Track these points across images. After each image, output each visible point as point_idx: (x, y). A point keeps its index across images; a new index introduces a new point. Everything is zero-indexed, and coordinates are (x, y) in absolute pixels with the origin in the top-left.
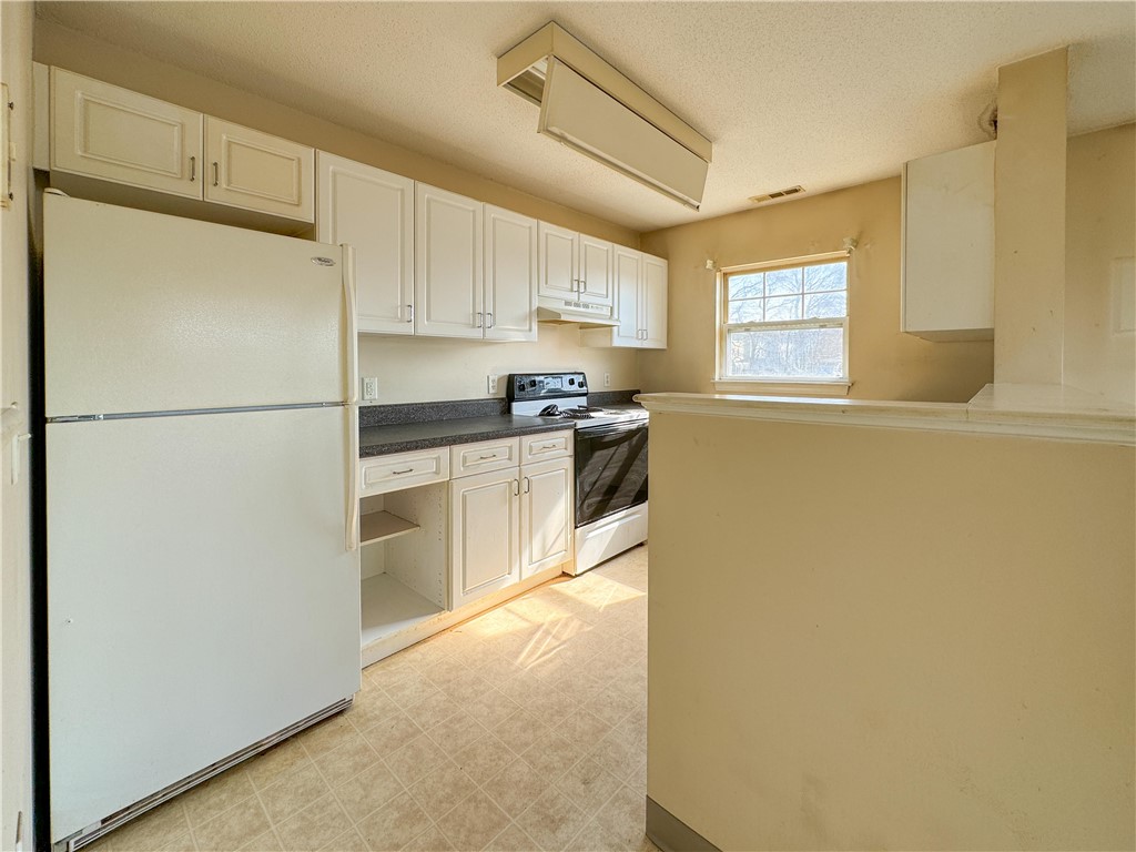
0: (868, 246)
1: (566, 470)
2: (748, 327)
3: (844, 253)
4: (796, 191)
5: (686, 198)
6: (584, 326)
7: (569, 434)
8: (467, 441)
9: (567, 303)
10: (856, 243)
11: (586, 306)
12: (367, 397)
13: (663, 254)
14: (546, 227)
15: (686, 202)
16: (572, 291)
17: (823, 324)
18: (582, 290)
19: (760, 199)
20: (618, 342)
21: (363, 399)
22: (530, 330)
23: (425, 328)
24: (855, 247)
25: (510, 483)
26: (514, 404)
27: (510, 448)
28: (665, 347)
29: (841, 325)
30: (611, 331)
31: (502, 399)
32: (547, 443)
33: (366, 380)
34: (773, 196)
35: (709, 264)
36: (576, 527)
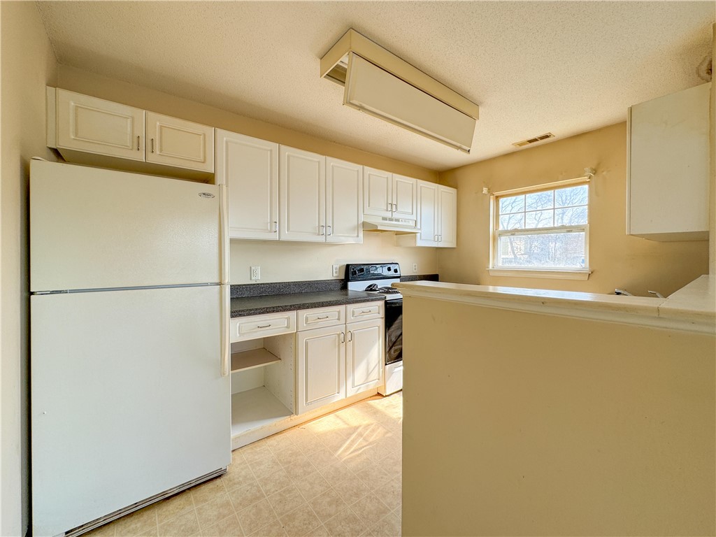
0: (604, 173)
1: (379, 327)
2: (514, 232)
3: (586, 179)
4: (547, 137)
5: (459, 145)
6: (398, 233)
7: (382, 303)
8: (308, 308)
9: (384, 219)
10: (595, 171)
11: (397, 220)
12: (253, 278)
13: (455, 186)
14: (369, 170)
15: (459, 148)
16: (387, 210)
17: (570, 229)
18: (394, 210)
19: (521, 144)
20: (420, 243)
21: (251, 279)
22: (358, 236)
23: (286, 236)
24: (594, 174)
25: (339, 335)
26: (349, 283)
27: (339, 312)
28: (455, 246)
29: (583, 230)
30: (416, 237)
31: (342, 280)
32: (365, 310)
33: (253, 268)
34: (530, 141)
35: (485, 190)
36: (386, 364)
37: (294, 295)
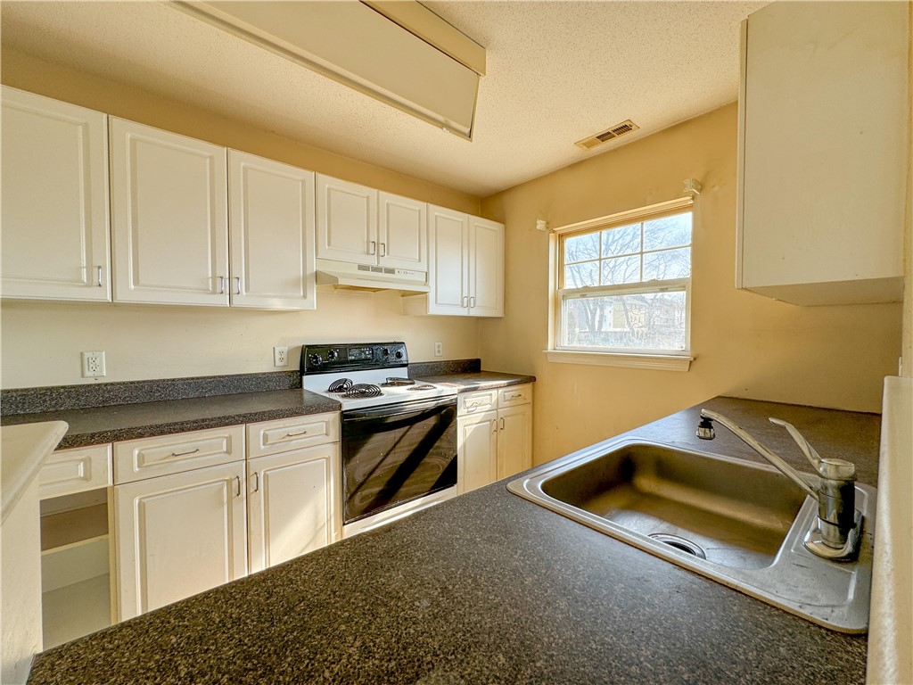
0: (716, 188)
1: (328, 459)
2: (585, 292)
3: (687, 200)
4: (624, 129)
7: (333, 418)
9: (362, 268)
10: (701, 186)
11: (391, 271)
12: (88, 373)
13: (501, 219)
14: (326, 181)
16: (368, 253)
17: (663, 286)
18: (381, 253)
19: (589, 144)
20: (434, 309)
21: (83, 376)
22: (305, 297)
23: (129, 292)
24: (700, 191)
25: (229, 482)
26: (305, 378)
27: (229, 439)
28: (500, 314)
29: (683, 288)
30: (427, 298)
32: (292, 430)
33: (87, 355)
34: (604, 137)
35: (541, 225)
36: (344, 524)
37: (187, 402)
